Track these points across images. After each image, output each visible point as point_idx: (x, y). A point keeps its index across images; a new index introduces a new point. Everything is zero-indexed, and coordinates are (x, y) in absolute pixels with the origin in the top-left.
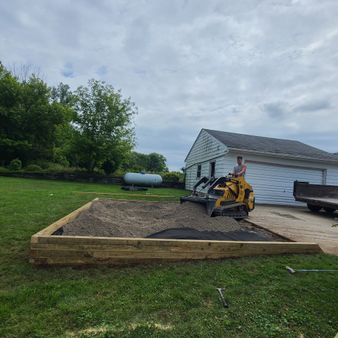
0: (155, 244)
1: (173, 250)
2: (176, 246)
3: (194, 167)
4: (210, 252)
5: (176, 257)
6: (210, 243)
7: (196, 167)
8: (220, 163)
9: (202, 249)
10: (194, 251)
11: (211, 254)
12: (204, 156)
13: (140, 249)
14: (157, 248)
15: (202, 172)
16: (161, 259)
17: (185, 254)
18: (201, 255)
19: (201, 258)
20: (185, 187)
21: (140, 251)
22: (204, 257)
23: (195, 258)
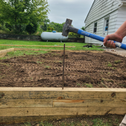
0: (28, 95)
1: (57, 103)
2: (61, 98)
3: (92, 25)
4: (114, 105)
5: (62, 114)
6: (114, 94)
7: (93, 24)
8: (114, 17)
9: (102, 101)
10: (89, 105)
11: (114, 108)
12: (100, 14)
13: (4, 103)
14: (32, 102)
15: (97, 28)
16: (40, 117)
17: (75, 109)
18: (100, 109)
19: (100, 113)
20: (84, 41)
21: (5, 106)
22: (104, 113)
23: (91, 114)
